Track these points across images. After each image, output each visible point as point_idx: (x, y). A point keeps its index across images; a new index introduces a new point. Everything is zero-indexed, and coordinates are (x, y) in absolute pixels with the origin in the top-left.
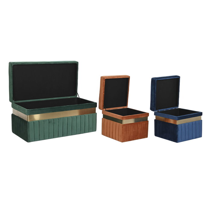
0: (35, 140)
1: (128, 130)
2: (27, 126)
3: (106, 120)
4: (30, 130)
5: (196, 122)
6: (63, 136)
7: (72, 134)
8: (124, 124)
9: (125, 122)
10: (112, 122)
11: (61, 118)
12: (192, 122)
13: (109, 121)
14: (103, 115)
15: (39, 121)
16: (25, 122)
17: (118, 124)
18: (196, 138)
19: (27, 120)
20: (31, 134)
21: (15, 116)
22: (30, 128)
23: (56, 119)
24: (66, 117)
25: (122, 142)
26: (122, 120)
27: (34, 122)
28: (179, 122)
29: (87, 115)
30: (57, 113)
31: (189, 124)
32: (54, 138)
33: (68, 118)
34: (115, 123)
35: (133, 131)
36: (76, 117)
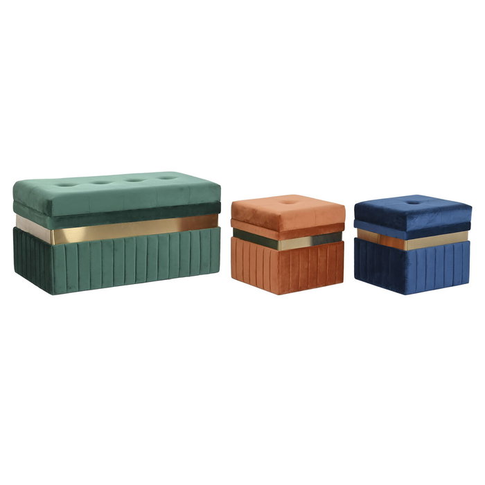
0: (69, 289)
1: (293, 265)
2: (49, 255)
3: (240, 242)
4: (56, 264)
5: (453, 246)
6: (137, 281)
7: (159, 278)
8: (282, 250)
9: (285, 245)
10: (254, 246)
11: (132, 238)
12: (444, 247)
13: (247, 244)
14: (234, 229)
15: (78, 245)
16: (45, 247)
17: (268, 250)
18: (453, 285)
19: (49, 242)
20: (59, 274)
21: (23, 231)
22: (56, 261)
23: (119, 240)
24: (144, 236)
25: (279, 294)
26: (277, 241)
27: (67, 247)
28: (410, 245)
29: (196, 233)
30: (123, 225)
31: (435, 249)
32: (114, 285)
33: (148, 238)
34: (261, 248)
35: (306, 267)
36: (170, 236)
